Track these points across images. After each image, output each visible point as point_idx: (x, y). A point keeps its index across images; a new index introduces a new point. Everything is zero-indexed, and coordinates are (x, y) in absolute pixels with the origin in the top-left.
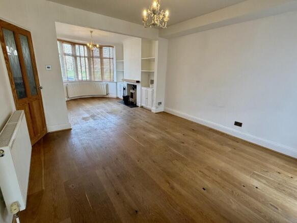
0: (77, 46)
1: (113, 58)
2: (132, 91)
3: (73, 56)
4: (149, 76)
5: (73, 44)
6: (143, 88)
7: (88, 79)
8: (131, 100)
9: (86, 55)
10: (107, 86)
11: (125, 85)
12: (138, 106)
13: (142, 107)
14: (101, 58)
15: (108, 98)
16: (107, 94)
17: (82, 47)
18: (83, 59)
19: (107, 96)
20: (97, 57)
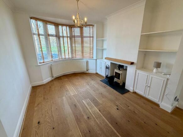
0: (60, 27)
1: (93, 37)
2: (116, 71)
3: (56, 36)
4: (145, 55)
5: (57, 25)
6: (138, 71)
7: (70, 57)
8: (116, 80)
9: (69, 35)
10: (87, 62)
11: (108, 63)
12: (128, 91)
13: (135, 93)
14: (82, 36)
15: (88, 73)
16: (87, 70)
17: (64, 28)
18: (65, 39)
19: (87, 72)
20: (78, 37)
